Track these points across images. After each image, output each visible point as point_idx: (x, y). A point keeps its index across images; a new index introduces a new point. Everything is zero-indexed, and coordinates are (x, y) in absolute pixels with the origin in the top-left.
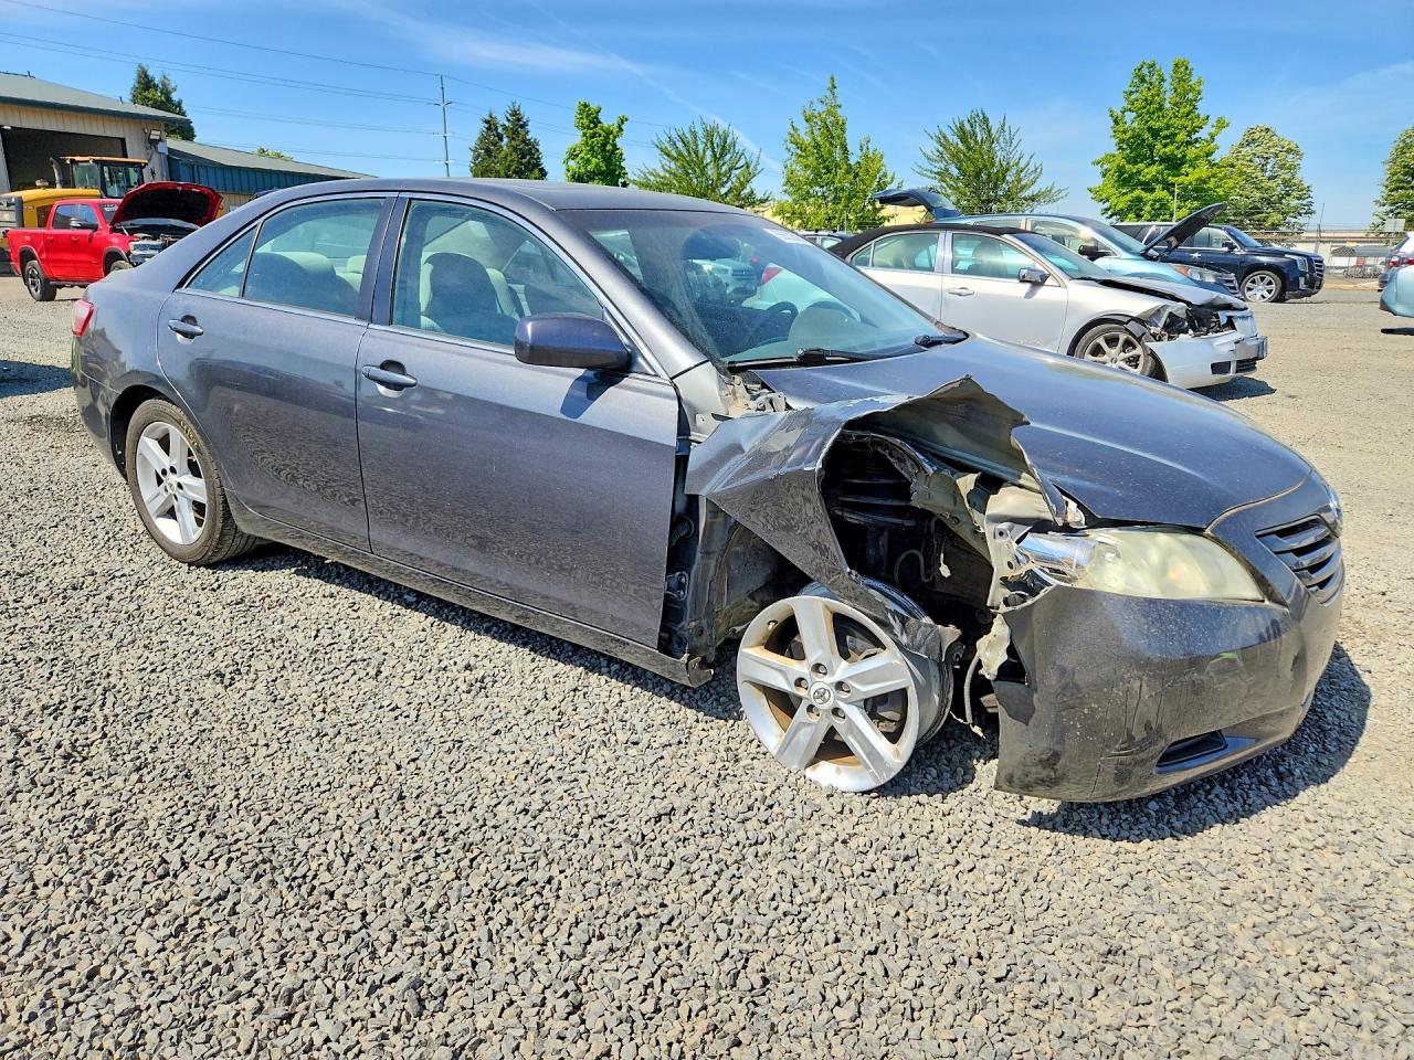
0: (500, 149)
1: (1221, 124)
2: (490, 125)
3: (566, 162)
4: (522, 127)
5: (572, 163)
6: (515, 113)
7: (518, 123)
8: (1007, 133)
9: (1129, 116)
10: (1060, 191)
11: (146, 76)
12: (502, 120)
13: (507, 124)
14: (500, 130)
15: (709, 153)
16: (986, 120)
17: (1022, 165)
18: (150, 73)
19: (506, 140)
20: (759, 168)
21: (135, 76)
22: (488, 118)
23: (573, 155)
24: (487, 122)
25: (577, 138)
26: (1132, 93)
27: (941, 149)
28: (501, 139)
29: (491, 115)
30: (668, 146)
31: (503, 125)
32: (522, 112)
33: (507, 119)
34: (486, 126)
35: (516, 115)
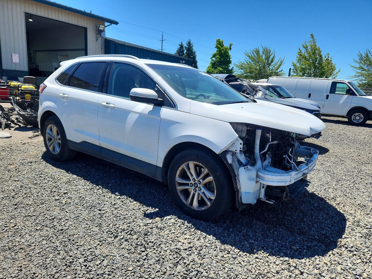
2: (182, 46)
3: (212, 58)
4: (191, 47)
5: (214, 59)
6: (189, 43)
12: (185, 45)
13: (187, 46)
14: (184, 48)
15: (264, 57)
19: (185, 51)
20: (283, 63)
22: (180, 44)
23: (214, 56)
24: (180, 45)
25: (215, 51)
29: (182, 43)
30: (249, 54)
31: (185, 47)
32: (191, 43)
33: (187, 45)
34: (180, 47)
35: (189, 44)
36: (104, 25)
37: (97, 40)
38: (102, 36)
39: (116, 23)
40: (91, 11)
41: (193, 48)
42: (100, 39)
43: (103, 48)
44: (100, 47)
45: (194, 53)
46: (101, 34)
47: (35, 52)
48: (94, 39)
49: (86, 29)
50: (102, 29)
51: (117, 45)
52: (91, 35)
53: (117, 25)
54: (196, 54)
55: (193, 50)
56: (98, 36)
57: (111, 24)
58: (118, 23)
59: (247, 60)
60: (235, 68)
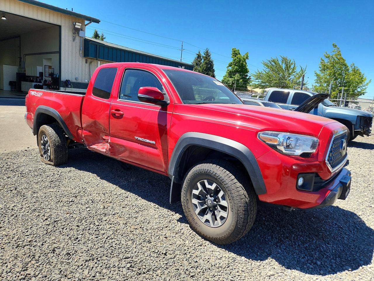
0: (201, 63)
2: (199, 56)
4: (209, 56)
5: (230, 68)
6: (207, 52)
7: (207, 55)
11: (97, 33)
12: (203, 54)
13: (204, 56)
14: (202, 57)
18: (98, 33)
19: (203, 60)
21: (93, 33)
22: (198, 53)
23: (230, 66)
25: (231, 60)
28: (201, 60)
29: (199, 53)
32: (209, 52)
33: (205, 54)
34: (197, 56)
36: (83, 23)
37: (74, 40)
38: (80, 36)
39: (97, 21)
40: (72, 9)
41: (211, 56)
42: (77, 38)
43: (81, 49)
44: (78, 48)
45: (212, 62)
46: (78, 33)
47: (25, 55)
48: (71, 39)
49: (60, 27)
50: (79, 27)
51: (98, 46)
52: (66, 35)
53: (99, 23)
54: (214, 63)
56: (74, 35)
57: (91, 23)
58: (100, 21)
59: (266, 69)
60: (252, 77)
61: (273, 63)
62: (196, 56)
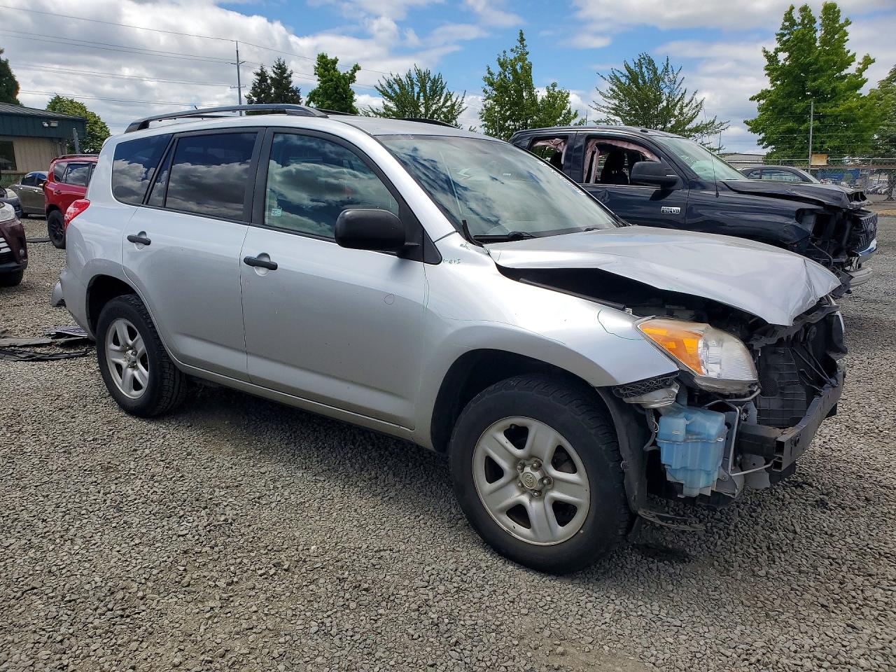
0: (268, 96)
1: (868, 61)
2: (262, 76)
4: (286, 78)
7: (283, 75)
8: (671, 73)
9: (782, 56)
10: (721, 124)
12: (270, 73)
13: (274, 76)
14: (269, 81)
16: (651, 62)
17: (686, 101)
20: (464, 106)
22: (259, 71)
23: (313, 98)
24: (258, 74)
25: (315, 83)
26: (783, 35)
27: (614, 88)
28: (271, 89)
29: (262, 69)
30: (387, 88)
31: (271, 78)
32: (285, 66)
33: (274, 72)
34: (258, 78)
35: (281, 68)
41: (293, 78)
55: (291, 86)
61: (396, 87)
62: (255, 78)
